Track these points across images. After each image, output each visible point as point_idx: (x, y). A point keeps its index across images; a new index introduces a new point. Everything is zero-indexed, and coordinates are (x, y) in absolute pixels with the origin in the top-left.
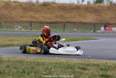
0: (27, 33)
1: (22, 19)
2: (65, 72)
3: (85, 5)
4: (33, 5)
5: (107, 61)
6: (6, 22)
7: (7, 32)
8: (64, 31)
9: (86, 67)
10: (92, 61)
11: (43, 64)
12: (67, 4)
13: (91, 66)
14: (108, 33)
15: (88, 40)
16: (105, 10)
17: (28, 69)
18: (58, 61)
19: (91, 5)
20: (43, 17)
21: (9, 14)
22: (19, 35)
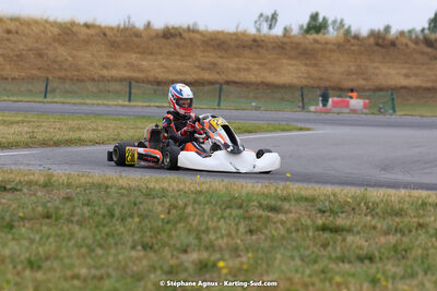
0: (120, 109)
1: (105, 73)
2: (223, 217)
3: (277, 37)
4: (137, 34)
5: (337, 189)
6: (63, 79)
7: (66, 106)
8: (219, 105)
9: (279, 203)
10: (295, 188)
11: (164, 193)
12: (230, 34)
13: (293, 203)
14: (338, 114)
15: (283, 130)
16: (331, 51)
17: (123, 207)
18: (204, 187)
19: (294, 36)
20: (163, 66)
21: (70, 59)
22: (97, 115)
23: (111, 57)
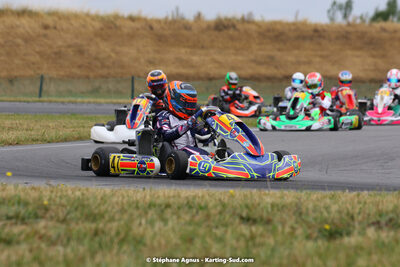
4: (187, 27)
21: (113, 55)
23: (158, 52)
